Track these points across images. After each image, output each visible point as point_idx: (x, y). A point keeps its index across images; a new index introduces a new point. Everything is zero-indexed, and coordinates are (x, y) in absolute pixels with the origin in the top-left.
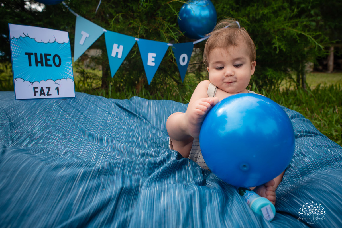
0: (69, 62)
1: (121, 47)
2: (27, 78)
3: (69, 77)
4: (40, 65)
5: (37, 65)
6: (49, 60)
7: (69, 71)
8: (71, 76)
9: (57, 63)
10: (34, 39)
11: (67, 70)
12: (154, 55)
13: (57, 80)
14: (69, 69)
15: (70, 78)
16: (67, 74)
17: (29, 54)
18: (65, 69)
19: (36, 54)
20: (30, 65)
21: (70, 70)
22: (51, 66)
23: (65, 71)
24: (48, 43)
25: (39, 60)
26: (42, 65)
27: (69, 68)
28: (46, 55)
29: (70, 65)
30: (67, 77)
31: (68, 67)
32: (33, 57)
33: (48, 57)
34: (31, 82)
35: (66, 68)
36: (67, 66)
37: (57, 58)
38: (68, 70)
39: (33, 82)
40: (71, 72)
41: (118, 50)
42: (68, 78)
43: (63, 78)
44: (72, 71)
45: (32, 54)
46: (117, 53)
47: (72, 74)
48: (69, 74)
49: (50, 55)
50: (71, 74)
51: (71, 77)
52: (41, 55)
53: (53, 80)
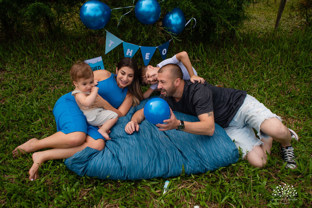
1: (132, 51)
12: (149, 54)
28: (96, 67)
33: (96, 68)
41: (130, 52)
46: (129, 54)
49: (97, 67)
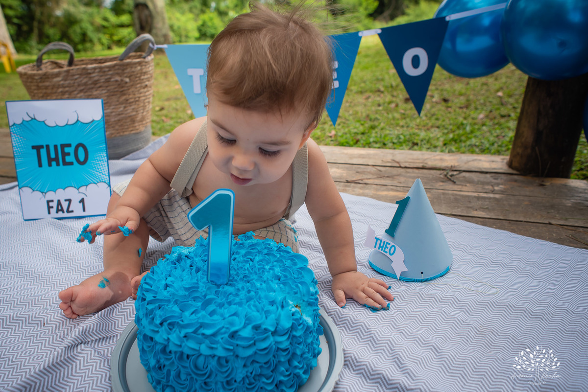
0: (102, 154)
2: (37, 187)
3: (102, 179)
4: (54, 163)
5: (50, 165)
6: (68, 154)
7: (101, 170)
8: (104, 179)
9: (82, 158)
10: (44, 122)
11: (98, 169)
13: (81, 186)
14: (101, 166)
15: (103, 182)
16: (99, 174)
17: (38, 148)
18: (95, 167)
19: (48, 146)
20: (40, 165)
21: (104, 168)
22: (71, 164)
23: (94, 170)
24: (67, 126)
25: (53, 155)
26: (58, 164)
27: (103, 164)
28: (63, 146)
29: (103, 159)
30: (98, 180)
31: (100, 162)
32: (43, 152)
33: (67, 150)
34: (42, 193)
35: (97, 164)
36: (98, 161)
37: (81, 150)
38: (100, 168)
39: (45, 192)
40: (105, 170)
42: (101, 182)
43: (91, 183)
44: (107, 169)
45: (42, 147)
47: (107, 174)
48: (101, 174)
49: (69, 145)
50: (105, 174)
51: (106, 180)
52: (56, 147)
53: (75, 188)
